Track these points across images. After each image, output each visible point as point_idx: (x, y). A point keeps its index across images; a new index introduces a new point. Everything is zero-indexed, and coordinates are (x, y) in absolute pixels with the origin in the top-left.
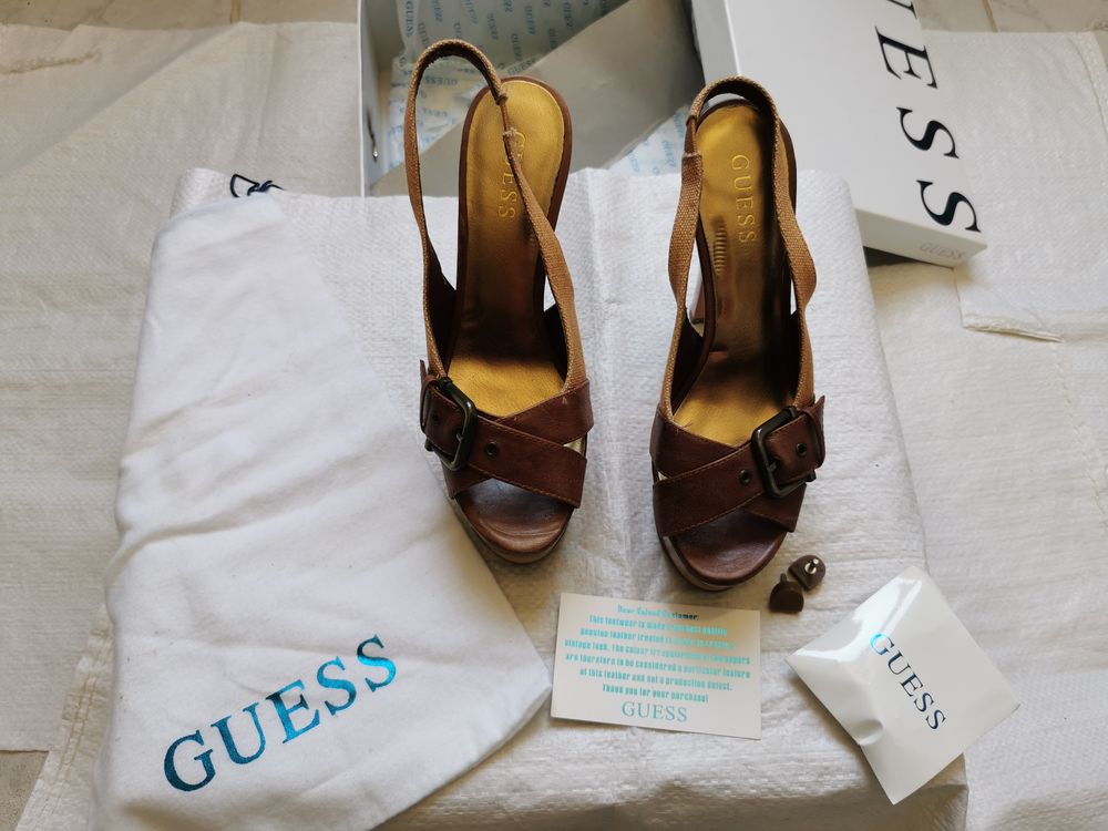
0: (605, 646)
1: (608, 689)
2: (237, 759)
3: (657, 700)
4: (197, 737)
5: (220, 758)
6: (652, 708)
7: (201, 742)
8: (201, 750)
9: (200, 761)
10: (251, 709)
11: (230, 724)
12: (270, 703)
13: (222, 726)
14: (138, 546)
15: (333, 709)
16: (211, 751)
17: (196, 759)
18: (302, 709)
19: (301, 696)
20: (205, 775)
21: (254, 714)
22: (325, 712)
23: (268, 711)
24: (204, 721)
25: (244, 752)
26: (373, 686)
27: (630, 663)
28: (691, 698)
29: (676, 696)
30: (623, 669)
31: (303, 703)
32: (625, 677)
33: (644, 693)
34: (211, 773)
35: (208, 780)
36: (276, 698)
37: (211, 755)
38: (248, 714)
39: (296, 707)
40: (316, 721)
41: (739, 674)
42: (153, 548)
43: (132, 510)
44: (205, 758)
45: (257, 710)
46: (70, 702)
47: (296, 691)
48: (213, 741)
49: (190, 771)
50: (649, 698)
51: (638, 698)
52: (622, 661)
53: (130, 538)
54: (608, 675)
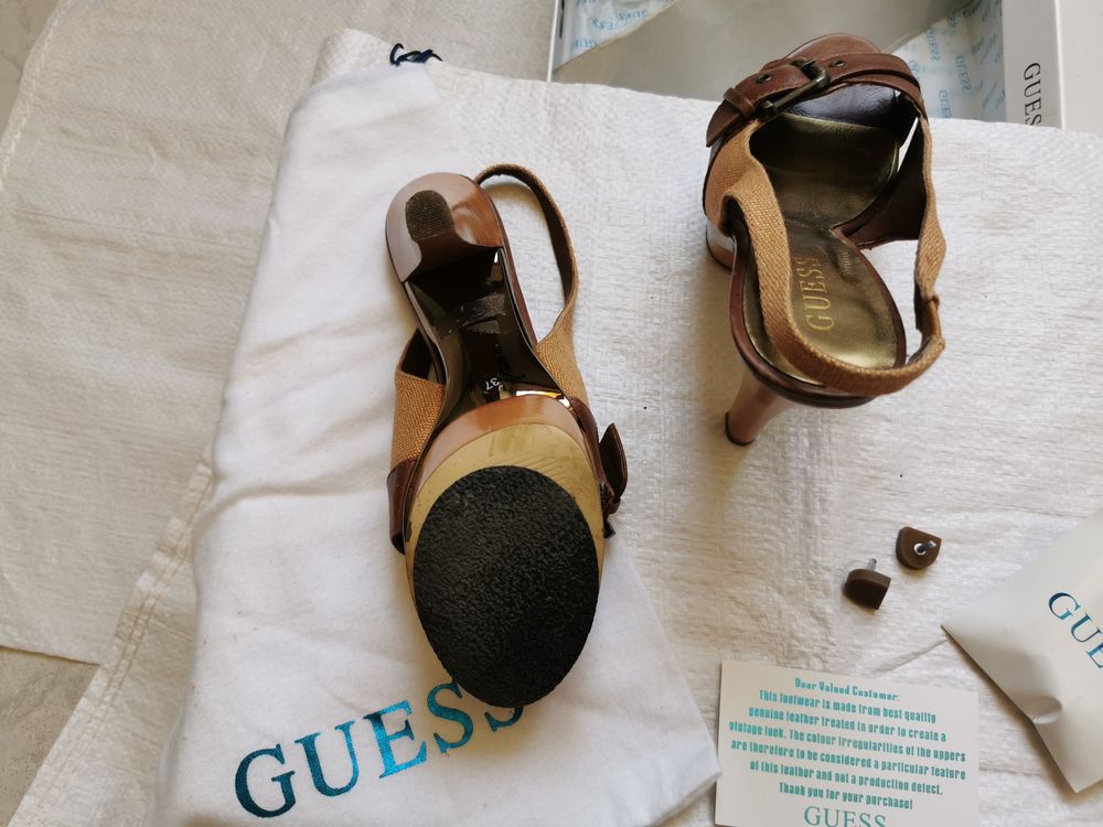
0: (781, 731)
1: (786, 789)
2: (323, 788)
3: (850, 806)
4: (277, 753)
5: (303, 783)
6: (842, 815)
7: (282, 760)
8: (282, 770)
9: (278, 784)
10: (345, 728)
11: (318, 743)
12: (368, 723)
13: (309, 744)
14: (230, 502)
15: (443, 745)
16: (292, 773)
17: (274, 779)
18: (406, 739)
19: (407, 722)
20: (282, 802)
21: (347, 735)
22: (433, 747)
23: (364, 734)
24: (287, 734)
25: (332, 781)
26: (494, 725)
27: (812, 756)
28: (890, 802)
29: (872, 800)
30: (805, 764)
31: (407, 730)
32: (806, 773)
33: (832, 795)
34: (290, 801)
35: (285, 808)
36: (375, 718)
37: (293, 778)
38: (340, 734)
39: (399, 734)
40: (421, 757)
41: (952, 774)
42: (247, 506)
43: (229, 458)
44: (285, 780)
45: (352, 730)
47: (402, 714)
48: (296, 761)
49: (266, 793)
50: (839, 804)
51: (824, 802)
52: (803, 752)
53: (224, 490)
54: (786, 770)
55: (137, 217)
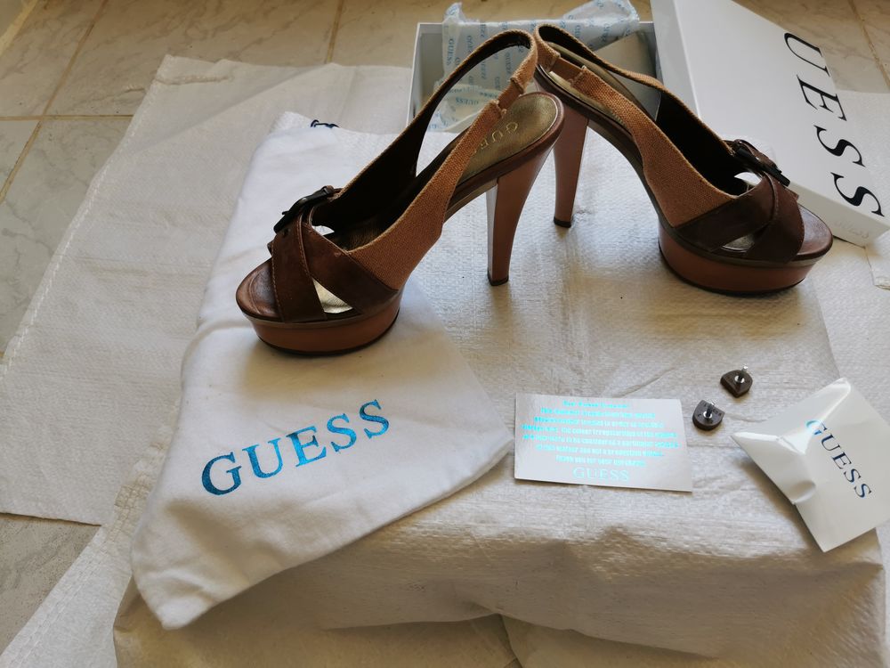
2: (260, 474)
4: (231, 457)
5: (247, 473)
7: (233, 461)
8: (232, 466)
9: (231, 474)
10: (275, 442)
11: (258, 450)
12: (290, 440)
13: (251, 453)
14: (208, 332)
15: (337, 448)
16: (240, 467)
17: (228, 472)
18: (313, 446)
19: (314, 437)
20: (232, 484)
21: (276, 446)
22: (330, 450)
23: (287, 446)
24: (237, 445)
25: (265, 470)
26: (370, 435)
31: (314, 441)
34: (237, 483)
35: (235, 487)
36: (294, 436)
37: (240, 470)
38: (272, 445)
39: (308, 445)
40: (323, 455)
43: (207, 312)
44: (235, 473)
45: (279, 443)
46: (124, 492)
47: (310, 433)
48: (243, 461)
53: (204, 327)
55: (154, 256)
